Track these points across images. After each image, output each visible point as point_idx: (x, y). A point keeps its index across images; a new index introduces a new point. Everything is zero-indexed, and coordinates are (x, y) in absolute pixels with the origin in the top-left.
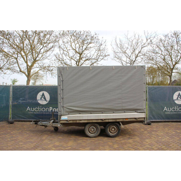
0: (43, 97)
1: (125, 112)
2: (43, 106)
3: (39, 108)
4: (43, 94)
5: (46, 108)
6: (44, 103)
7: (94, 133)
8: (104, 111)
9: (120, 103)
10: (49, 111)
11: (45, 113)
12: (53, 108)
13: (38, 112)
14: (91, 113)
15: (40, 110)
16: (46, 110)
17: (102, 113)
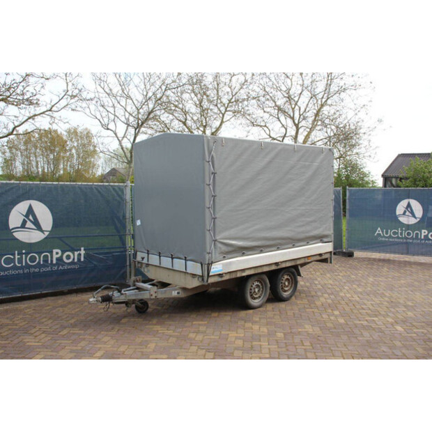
0: (31, 217)
1: (308, 244)
2: (31, 247)
3: (17, 257)
4: (30, 211)
5: (39, 253)
6: (33, 237)
7: (260, 297)
8: (281, 244)
9: (303, 225)
10: (52, 261)
11: (37, 270)
12: (63, 252)
13: (15, 268)
14: (261, 252)
15: (20, 261)
16: (39, 259)
17: (278, 249)
